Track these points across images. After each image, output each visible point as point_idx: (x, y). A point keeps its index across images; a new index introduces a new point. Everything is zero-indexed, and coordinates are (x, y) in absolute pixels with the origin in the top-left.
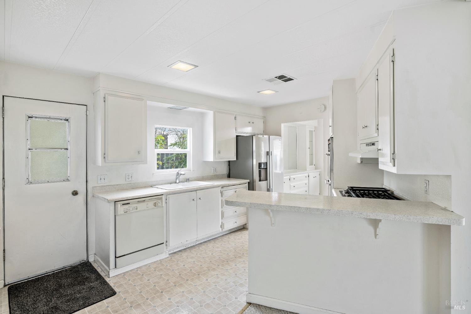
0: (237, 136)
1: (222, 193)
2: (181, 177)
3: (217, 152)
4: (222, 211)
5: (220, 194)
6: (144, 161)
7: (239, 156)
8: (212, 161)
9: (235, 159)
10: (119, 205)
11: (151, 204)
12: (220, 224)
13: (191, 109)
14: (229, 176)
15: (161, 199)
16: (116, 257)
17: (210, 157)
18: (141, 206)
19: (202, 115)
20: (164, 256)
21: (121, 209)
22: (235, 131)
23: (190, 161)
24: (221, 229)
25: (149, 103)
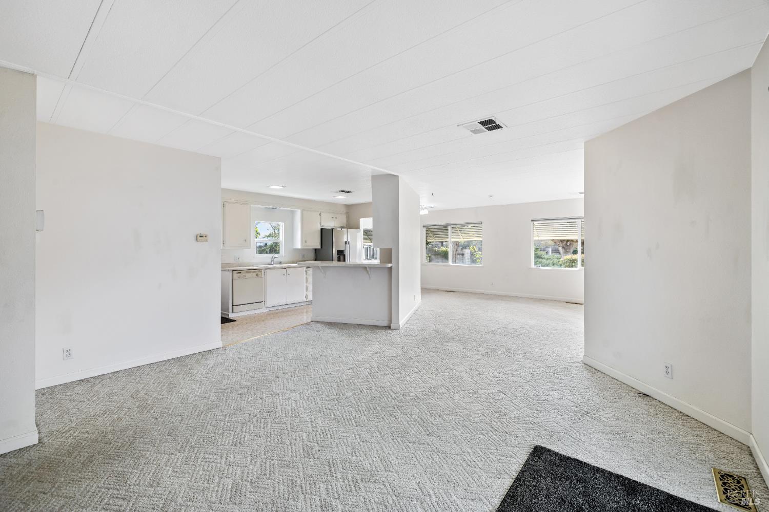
0: (322, 229)
1: (306, 272)
2: (275, 260)
3: (304, 241)
4: (306, 286)
5: (305, 273)
6: (249, 247)
7: (323, 246)
8: (300, 248)
9: (320, 248)
10: (235, 272)
11: (254, 274)
12: (305, 295)
13: (282, 208)
14: (316, 260)
15: (261, 272)
16: (233, 306)
17: (298, 246)
18: (248, 275)
19: (293, 212)
20: (263, 310)
21: (236, 275)
22: (319, 225)
23: (282, 249)
24: (305, 299)
25: (252, 205)
